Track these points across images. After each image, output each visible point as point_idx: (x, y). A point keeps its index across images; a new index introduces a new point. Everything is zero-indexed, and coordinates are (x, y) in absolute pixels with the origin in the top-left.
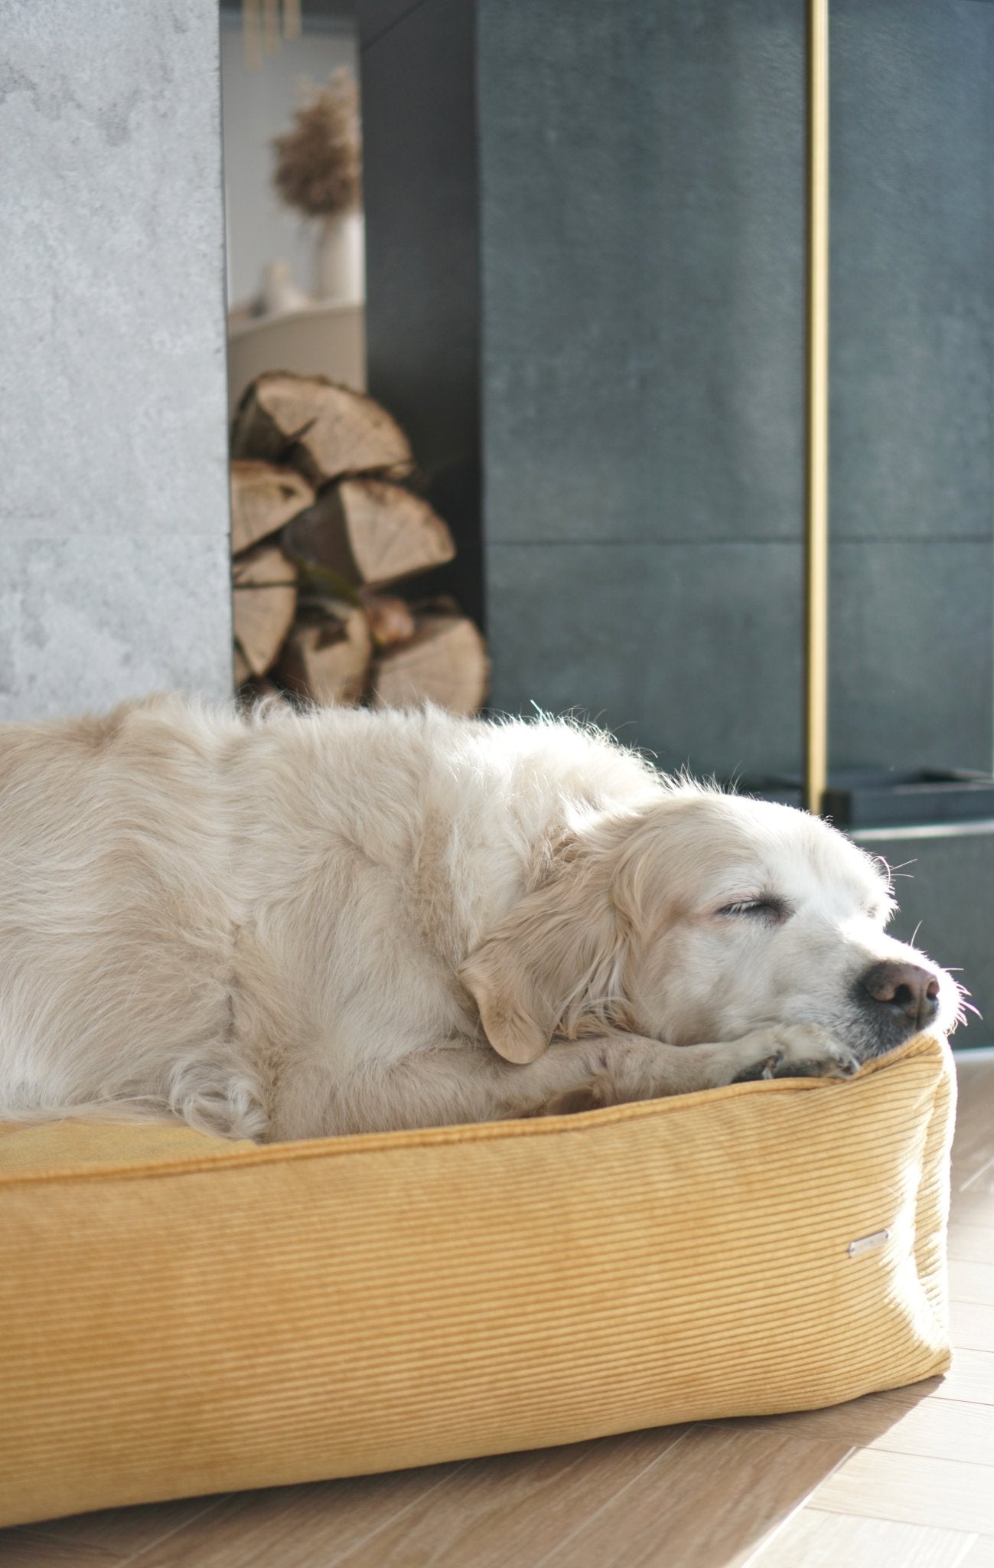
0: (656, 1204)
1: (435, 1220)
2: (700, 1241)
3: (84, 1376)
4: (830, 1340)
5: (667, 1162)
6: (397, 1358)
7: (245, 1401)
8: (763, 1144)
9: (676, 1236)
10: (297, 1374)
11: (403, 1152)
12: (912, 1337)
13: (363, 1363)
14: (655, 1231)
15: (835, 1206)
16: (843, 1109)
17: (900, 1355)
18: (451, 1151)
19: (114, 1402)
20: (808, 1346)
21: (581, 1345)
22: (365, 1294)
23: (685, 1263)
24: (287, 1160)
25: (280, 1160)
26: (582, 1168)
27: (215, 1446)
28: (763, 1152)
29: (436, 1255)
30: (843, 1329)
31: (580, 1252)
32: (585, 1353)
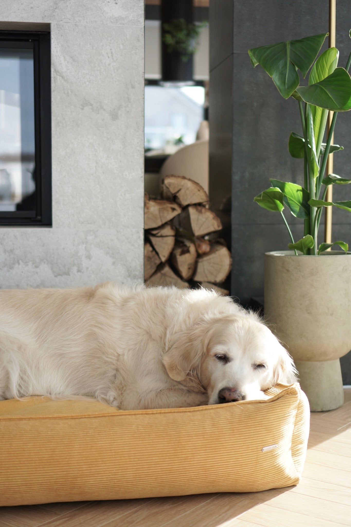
0: (205, 434)
1: (144, 435)
2: (216, 445)
3: (47, 469)
4: (256, 474)
5: (211, 423)
6: (129, 470)
7: (88, 478)
8: (240, 419)
9: (210, 443)
10: (102, 472)
11: (140, 415)
12: (285, 474)
13: (120, 471)
14: (204, 441)
15: (258, 438)
16: (265, 411)
17: (280, 479)
18: (154, 416)
19: (54, 476)
20: (249, 475)
21: (181, 470)
22: (122, 453)
23: (212, 451)
24: (109, 416)
25: (107, 416)
26: (186, 423)
27: (81, 489)
28: (239, 422)
29: (142, 444)
30: (260, 471)
31: (182, 446)
32: (182, 472)
